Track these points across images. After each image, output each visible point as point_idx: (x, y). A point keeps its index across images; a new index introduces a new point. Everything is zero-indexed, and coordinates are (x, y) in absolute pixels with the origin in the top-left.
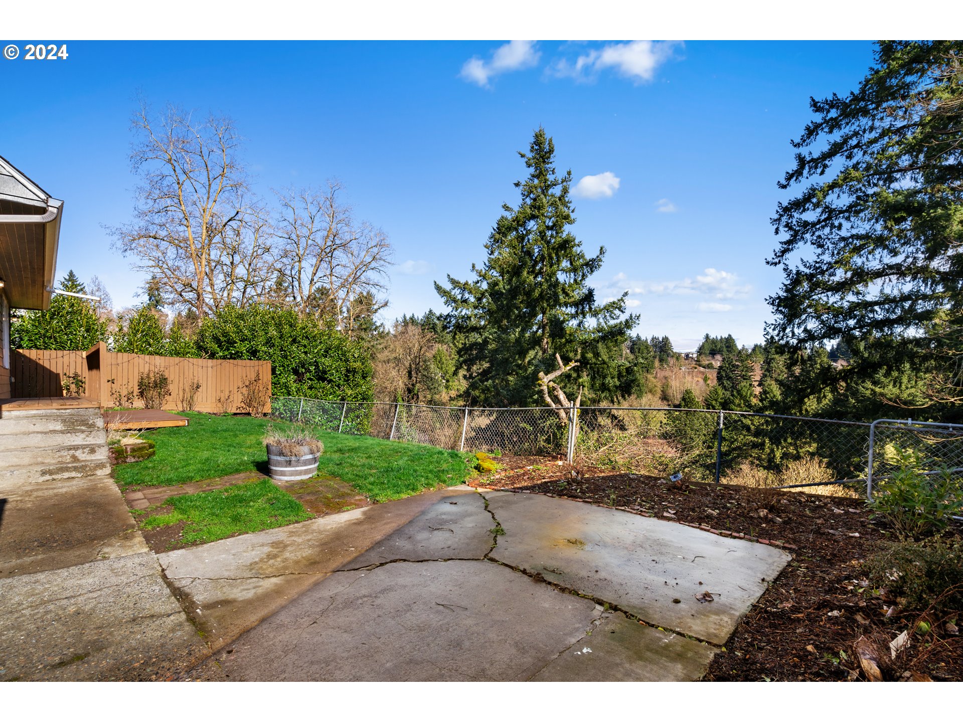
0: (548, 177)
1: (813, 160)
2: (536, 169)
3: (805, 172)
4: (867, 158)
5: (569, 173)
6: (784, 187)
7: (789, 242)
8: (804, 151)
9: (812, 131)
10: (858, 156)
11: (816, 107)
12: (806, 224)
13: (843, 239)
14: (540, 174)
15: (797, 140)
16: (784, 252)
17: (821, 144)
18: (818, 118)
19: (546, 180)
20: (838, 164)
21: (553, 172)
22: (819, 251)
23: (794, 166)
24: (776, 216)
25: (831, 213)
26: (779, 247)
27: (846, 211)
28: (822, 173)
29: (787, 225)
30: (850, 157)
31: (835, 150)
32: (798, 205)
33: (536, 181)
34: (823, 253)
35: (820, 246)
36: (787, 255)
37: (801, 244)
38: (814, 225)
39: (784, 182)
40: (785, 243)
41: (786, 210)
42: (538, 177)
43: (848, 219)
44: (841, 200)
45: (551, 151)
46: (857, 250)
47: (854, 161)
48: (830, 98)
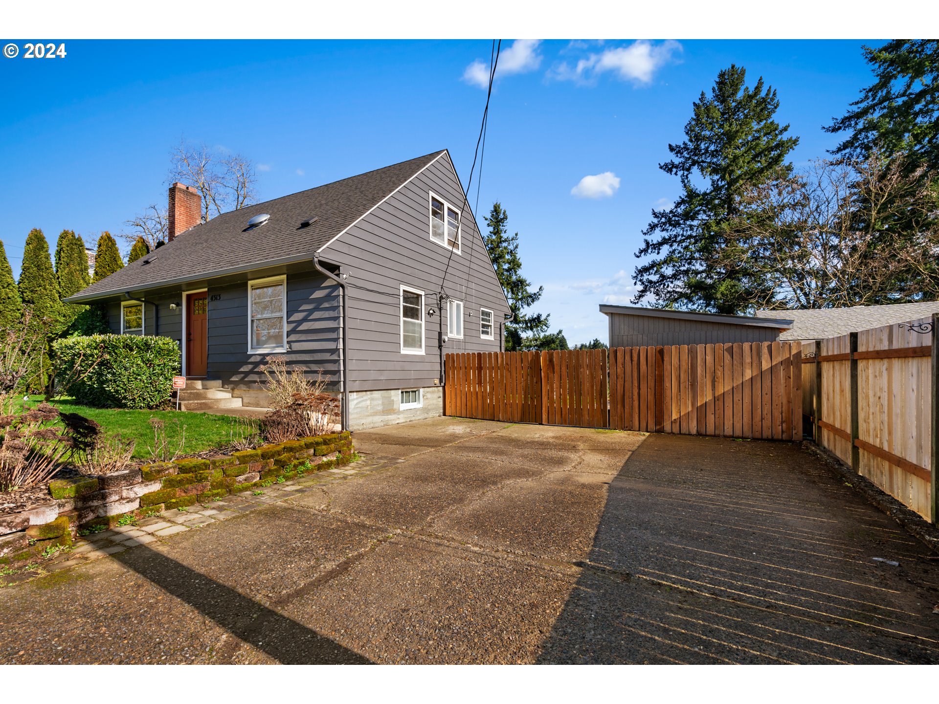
0: (502, 235)
1: (653, 244)
2: (494, 228)
3: (650, 251)
4: (680, 248)
5: (516, 235)
6: (638, 257)
7: (642, 291)
8: (649, 238)
9: (653, 227)
10: (675, 246)
11: (655, 214)
12: (650, 282)
13: (669, 292)
14: (497, 232)
15: (645, 231)
16: (640, 296)
17: (657, 236)
18: (656, 221)
19: (501, 237)
20: (665, 250)
21: (505, 232)
22: (657, 297)
23: (643, 246)
24: (635, 275)
25: (663, 277)
26: (637, 294)
27: (671, 278)
28: (658, 253)
29: (640, 280)
30: (671, 246)
31: (665, 241)
32: (646, 270)
33: (494, 237)
34: (659, 299)
35: (658, 295)
36: (642, 299)
37: (648, 293)
38: (655, 283)
39: (638, 254)
40: (641, 292)
41: (640, 271)
42: (495, 234)
43: (672, 282)
44: (668, 271)
45: (505, 218)
46: (676, 300)
47: (673, 248)
48: (662, 212)
